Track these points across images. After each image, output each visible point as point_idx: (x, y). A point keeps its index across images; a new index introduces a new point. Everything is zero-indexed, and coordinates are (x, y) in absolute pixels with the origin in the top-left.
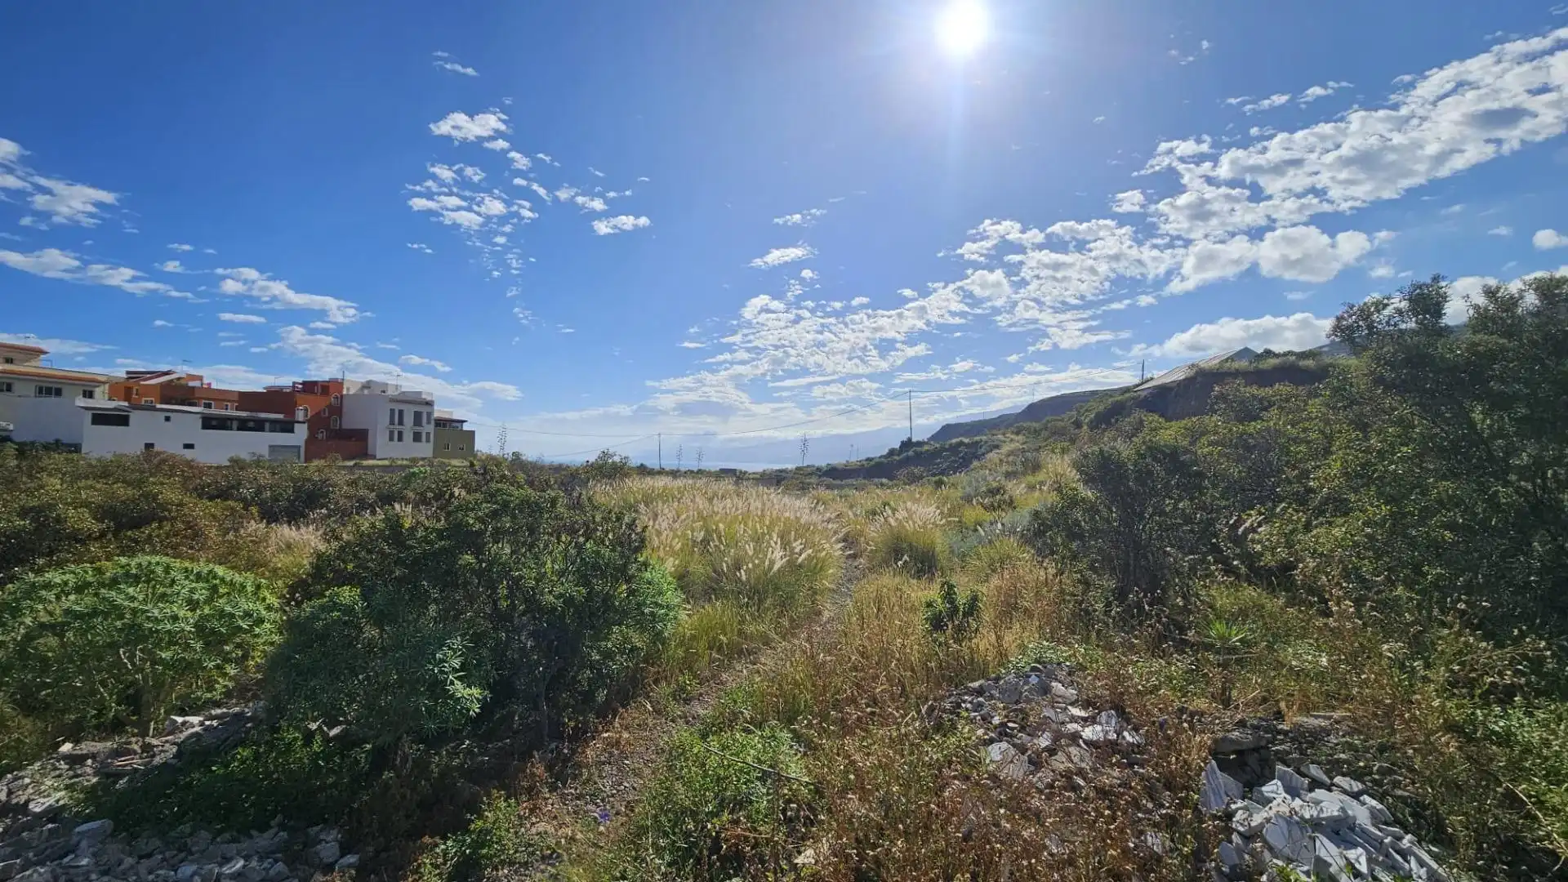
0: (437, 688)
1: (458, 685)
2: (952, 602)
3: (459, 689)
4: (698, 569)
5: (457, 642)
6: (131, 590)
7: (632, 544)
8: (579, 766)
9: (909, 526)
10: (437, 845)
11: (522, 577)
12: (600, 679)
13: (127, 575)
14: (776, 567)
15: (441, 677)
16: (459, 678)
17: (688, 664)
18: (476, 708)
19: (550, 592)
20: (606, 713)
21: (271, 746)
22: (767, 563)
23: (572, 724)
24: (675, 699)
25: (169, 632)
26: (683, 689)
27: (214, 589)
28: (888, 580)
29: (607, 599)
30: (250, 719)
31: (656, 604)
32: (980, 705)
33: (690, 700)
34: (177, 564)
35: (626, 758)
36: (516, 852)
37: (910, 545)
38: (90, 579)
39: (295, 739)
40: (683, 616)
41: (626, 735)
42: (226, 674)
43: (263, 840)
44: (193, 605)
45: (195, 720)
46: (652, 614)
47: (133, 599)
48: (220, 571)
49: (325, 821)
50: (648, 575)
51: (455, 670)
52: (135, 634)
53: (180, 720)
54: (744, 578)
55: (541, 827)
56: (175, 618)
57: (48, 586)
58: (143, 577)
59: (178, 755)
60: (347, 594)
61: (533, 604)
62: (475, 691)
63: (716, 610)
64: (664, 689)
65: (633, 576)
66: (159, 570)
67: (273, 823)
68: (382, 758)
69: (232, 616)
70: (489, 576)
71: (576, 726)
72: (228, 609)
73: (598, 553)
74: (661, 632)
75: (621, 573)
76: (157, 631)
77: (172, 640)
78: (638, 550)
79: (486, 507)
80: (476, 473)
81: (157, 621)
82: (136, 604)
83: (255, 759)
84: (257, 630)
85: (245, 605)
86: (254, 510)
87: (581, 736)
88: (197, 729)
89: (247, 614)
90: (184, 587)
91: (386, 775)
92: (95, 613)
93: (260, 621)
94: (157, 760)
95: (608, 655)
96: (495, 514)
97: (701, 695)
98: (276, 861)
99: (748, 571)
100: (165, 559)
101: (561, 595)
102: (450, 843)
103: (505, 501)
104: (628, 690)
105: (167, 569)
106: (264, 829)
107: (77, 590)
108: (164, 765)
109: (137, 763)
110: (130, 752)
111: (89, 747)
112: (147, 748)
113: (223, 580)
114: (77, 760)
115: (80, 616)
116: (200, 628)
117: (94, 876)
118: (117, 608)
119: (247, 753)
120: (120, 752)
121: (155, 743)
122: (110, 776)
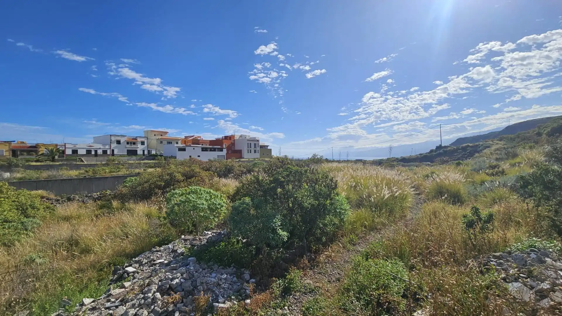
0: (274, 231)
1: (280, 230)
2: (479, 216)
3: (280, 232)
4: (354, 197)
5: (279, 217)
6: (193, 196)
7: (333, 187)
8: (318, 262)
9: (447, 182)
10: (277, 281)
11: (297, 197)
12: (324, 233)
13: (192, 191)
14: (386, 197)
15: (275, 228)
16: (280, 228)
17: (353, 231)
18: (286, 239)
19: (306, 202)
20: (325, 245)
21: (229, 243)
22: (382, 195)
23: (315, 248)
24: (349, 243)
25: (202, 208)
26: (352, 240)
27: (211, 196)
28: (437, 205)
29: (325, 205)
30: (223, 234)
31: (341, 209)
32: (501, 263)
33: (355, 245)
34: (203, 189)
35: (334, 262)
36: (301, 288)
37: (447, 190)
38: (184, 192)
39: (235, 241)
40: (350, 213)
41: (333, 254)
42: (215, 221)
43: (230, 270)
44: (207, 200)
45: (210, 233)
46: (340, 212)
47: (193, 198)
48: (212, 191)
49: (245, 268)
50: (337, 198)
51: (279, 226)
52: (195, 208)
53: (206, 232)
54: (373, 200)
55: (308, 281)
56: (203, 204)
57: (176, 194)
58: (195, 192)
59: (207, 242)
60: (247, 200)
61: (301, 206)
62: (285, 233)
63: (363, 212)
64: (345, 240)
65: (332, 198)
66: (199, 190)
67: (232, 265)
68: (259, 251)
69: (216, 204)
70: (287, 195)
71: (316, 249)
72: (215, 202)
73: (321, 189)
74: (343, 219)
75: (328, 196)
76: (199, 207)
77: (203, 210)
78: (334, 189)
79: (285, 173)
80: (280, 162)
81: (199, 204)
82: (194, 200)
83: (225, 246)
84: (222, 209)
85: (219, 201)
86: (216, 174)
87: (317, 252)
88: (211, 235)
89: (219, 204)
90: (204, 195)
91: (261, 256)
92: (186, 201)
93: (222, 206)
94: (203, 243)
95: (325, 225)
96: (288, 176)
97: (359, 243)
98: (234, 277)
99: (374, 198)
100: (200, 188)
101: (310, 204)
102: (281, 281)
103: (291, 171)
104: (332, 239)
105: (200, 190)
106: (230, 267)
107: (182, 195)
108: (204, 244)
109: (198, 243)
110: (196, 240)
111: (188, 237)
112: (200, 239)
113: (213, 194)
114: (185, 240)
115: (183, 202)
116: (209, 207)
117: (194, 273)
118: (190, 200)
119: (223, 244)
120: (194, 239)
121: (202, 238)
122: (193, 246)
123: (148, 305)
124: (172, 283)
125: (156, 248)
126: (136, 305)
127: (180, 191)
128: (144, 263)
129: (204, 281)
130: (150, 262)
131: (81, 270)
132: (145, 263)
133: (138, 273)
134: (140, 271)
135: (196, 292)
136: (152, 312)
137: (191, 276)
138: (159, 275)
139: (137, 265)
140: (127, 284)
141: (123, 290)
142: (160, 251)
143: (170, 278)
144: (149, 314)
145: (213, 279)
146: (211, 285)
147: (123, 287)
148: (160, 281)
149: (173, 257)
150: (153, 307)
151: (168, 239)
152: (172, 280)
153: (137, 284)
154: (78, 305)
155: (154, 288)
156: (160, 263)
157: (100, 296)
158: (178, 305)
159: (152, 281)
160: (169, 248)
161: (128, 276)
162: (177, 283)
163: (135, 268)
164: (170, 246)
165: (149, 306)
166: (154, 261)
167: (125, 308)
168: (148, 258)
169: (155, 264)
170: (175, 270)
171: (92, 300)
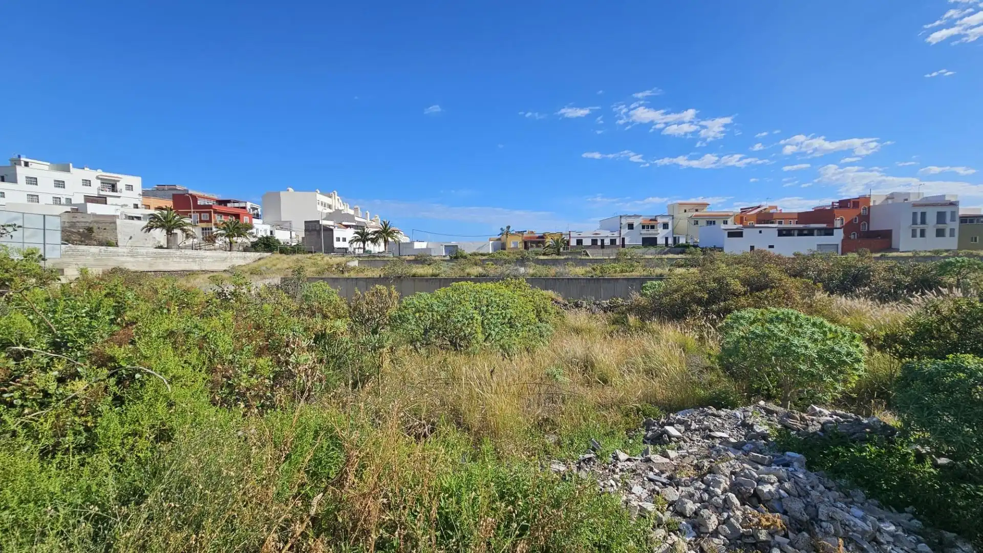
6: (780, 326)
13: (777, 317)
25: (803, 354)
27: (825, 333)
34: (803, 315)
38: (759, 317)
42: (836, 389)
44: (814, 341)
45: (826, 412)
47: (782, 331)
48: (826, 323)
52: (786, 350)
53: (818, 409)
56: (806, 347)
57: (743, 318)
58: (786, 320)
59: (822, 430)
66: (793, 317)
67: (907, 510)
69: (839, 353)
72: (837, 348)
76: (798, 353)
77: (808, 359)
81: (797, 347)
82: (782, 335)
84: (856, 366)
85: (847, 348)
86: (820, 285)
88: (831, 419)
89: (849, 354)
90: (808, 329)
92: (764, 336)
93: (858, 361)
94: (811, 429)
100: (796, 312)
105: (797, 318)
106: (901, 510)
107: (754, 322)
108: (815, 433)
109: (799, 425)
110: (794, 418)
111: (771, 406)
112: (802, 419)
113: (830, 330)
114: (769, 412)
115: (757, 336)
116: (820, 358)
117: (809, 488)
118: (775, 335)
119: (873, 449)
120: (789, 416)
121: (807, 417)
122: (786, 427)
123: (717, 508)
124: (760, 487)
125: (709, 409)
126: (696, 498)
127: (750, 315)
128: (693, 427)
129: (837, 516)
130: (704, 430)
131: (606, 407)
132: (695, 430)
133: (685, 442)
134: (688, 440)
135: (817, 530)
136: (724, 522)
137: (802, 494)
138: (731, 462)
139: (683, 428)
140: (673, 454)
141: (667, 460)
142: (719, 417)
143: (754, 477)
144: (719, 524)
145: (857, 521)
146: (854, 531)
147: (666, 456)
148: (732, 473)
149: (745, 436)
150: (725, 515)
151: (726, 397)
152: (760, 481)
153: (687, 461)
154: (610, 455)
155: (725, 483)
156: (721, 438)
157: (635, 456)
158: (778, 538)
159: (719, 468)
160: (736, 417)
161: (670, 441)
162: (770, 492)
163: (679, 431)
164: (738, 413)
165: (720, 510)
166: (710, 431)
167: (678, 493)
168: (700, 421)
169: (713, 438)
170: (762, 465)
171: (626, 457)
